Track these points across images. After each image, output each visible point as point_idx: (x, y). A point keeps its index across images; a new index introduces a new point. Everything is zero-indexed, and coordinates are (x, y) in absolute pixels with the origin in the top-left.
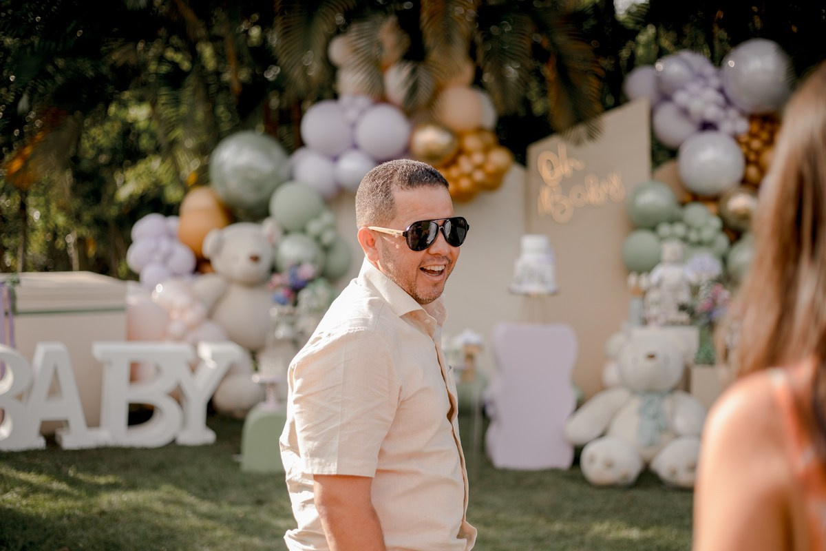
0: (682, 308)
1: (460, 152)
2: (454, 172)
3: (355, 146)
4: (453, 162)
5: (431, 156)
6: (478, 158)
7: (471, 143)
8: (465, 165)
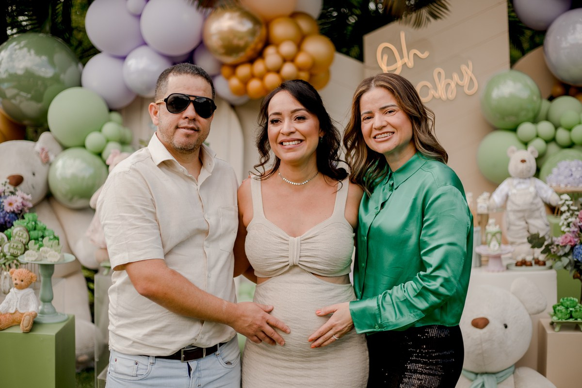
0: (535, 241)
1: (268, 42)
2: (259, 66)
3: (145, 44)
4: (260, 54)
5: (231, 49)
6: (287, 48)
7: (280, 30)
8: (272, 57)
